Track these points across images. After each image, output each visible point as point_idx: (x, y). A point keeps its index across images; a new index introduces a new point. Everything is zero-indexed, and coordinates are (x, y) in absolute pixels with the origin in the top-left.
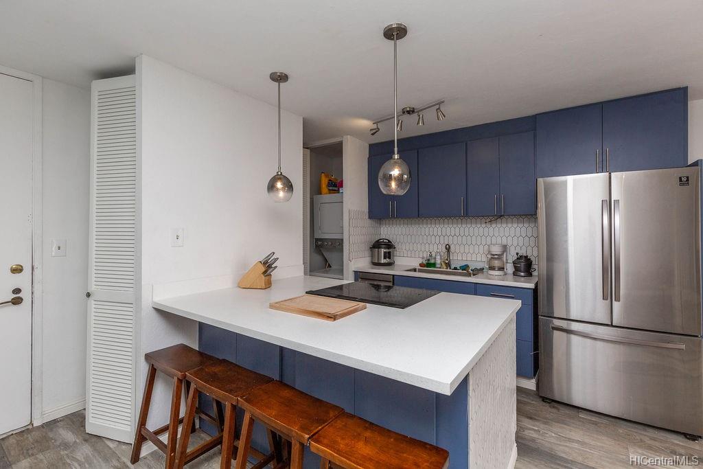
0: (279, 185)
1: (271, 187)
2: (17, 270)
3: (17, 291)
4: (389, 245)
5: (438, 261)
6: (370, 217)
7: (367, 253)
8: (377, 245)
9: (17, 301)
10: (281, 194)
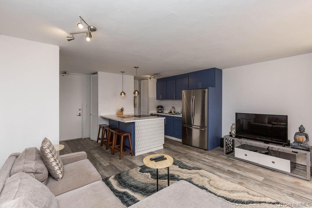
0: (123, 94)
1: (121, 94)
2: (80, 110)
3: (80, 113)
4: (162, 107)
5: (173, 111)
6: (157, 99)
7: (156, 109)
8: (158, 107)
9: (80, 115)
10: (123, 96)
